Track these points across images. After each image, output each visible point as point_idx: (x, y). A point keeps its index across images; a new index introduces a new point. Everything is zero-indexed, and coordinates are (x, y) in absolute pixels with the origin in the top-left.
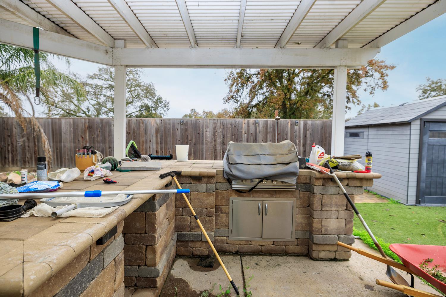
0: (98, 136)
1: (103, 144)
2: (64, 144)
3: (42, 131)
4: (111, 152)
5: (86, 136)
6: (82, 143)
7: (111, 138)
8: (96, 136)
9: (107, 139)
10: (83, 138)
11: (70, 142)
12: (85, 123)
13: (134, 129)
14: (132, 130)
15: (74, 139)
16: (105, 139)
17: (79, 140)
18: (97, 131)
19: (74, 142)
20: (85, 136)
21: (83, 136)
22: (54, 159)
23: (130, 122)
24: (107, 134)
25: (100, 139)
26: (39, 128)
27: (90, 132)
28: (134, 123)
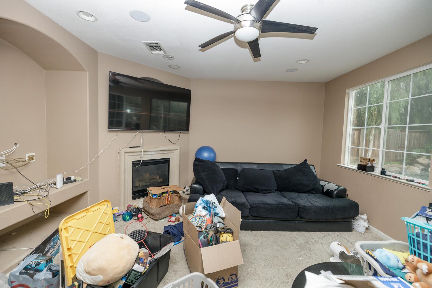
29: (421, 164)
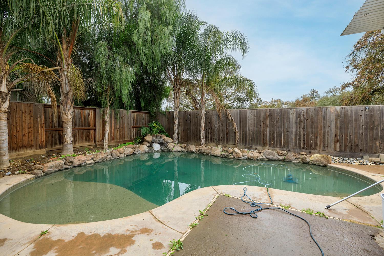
0: (277, 122)
1: (281, 128)
2: (248, 128)
5: (267, 123)
6: (263, 128)
8: (275, 122)
10: (264, 123)
11: (254, 127)
12: (266, 112)
13: (312, 116)
14: (310, 117)
15: (256, 125)
16: (283, 125)
17: (260, 126)
19: (257, 127)
24: (286, 121)
25: (279, 124)
27: (270, 119)
28: (313, 111)
29: (148, 142)
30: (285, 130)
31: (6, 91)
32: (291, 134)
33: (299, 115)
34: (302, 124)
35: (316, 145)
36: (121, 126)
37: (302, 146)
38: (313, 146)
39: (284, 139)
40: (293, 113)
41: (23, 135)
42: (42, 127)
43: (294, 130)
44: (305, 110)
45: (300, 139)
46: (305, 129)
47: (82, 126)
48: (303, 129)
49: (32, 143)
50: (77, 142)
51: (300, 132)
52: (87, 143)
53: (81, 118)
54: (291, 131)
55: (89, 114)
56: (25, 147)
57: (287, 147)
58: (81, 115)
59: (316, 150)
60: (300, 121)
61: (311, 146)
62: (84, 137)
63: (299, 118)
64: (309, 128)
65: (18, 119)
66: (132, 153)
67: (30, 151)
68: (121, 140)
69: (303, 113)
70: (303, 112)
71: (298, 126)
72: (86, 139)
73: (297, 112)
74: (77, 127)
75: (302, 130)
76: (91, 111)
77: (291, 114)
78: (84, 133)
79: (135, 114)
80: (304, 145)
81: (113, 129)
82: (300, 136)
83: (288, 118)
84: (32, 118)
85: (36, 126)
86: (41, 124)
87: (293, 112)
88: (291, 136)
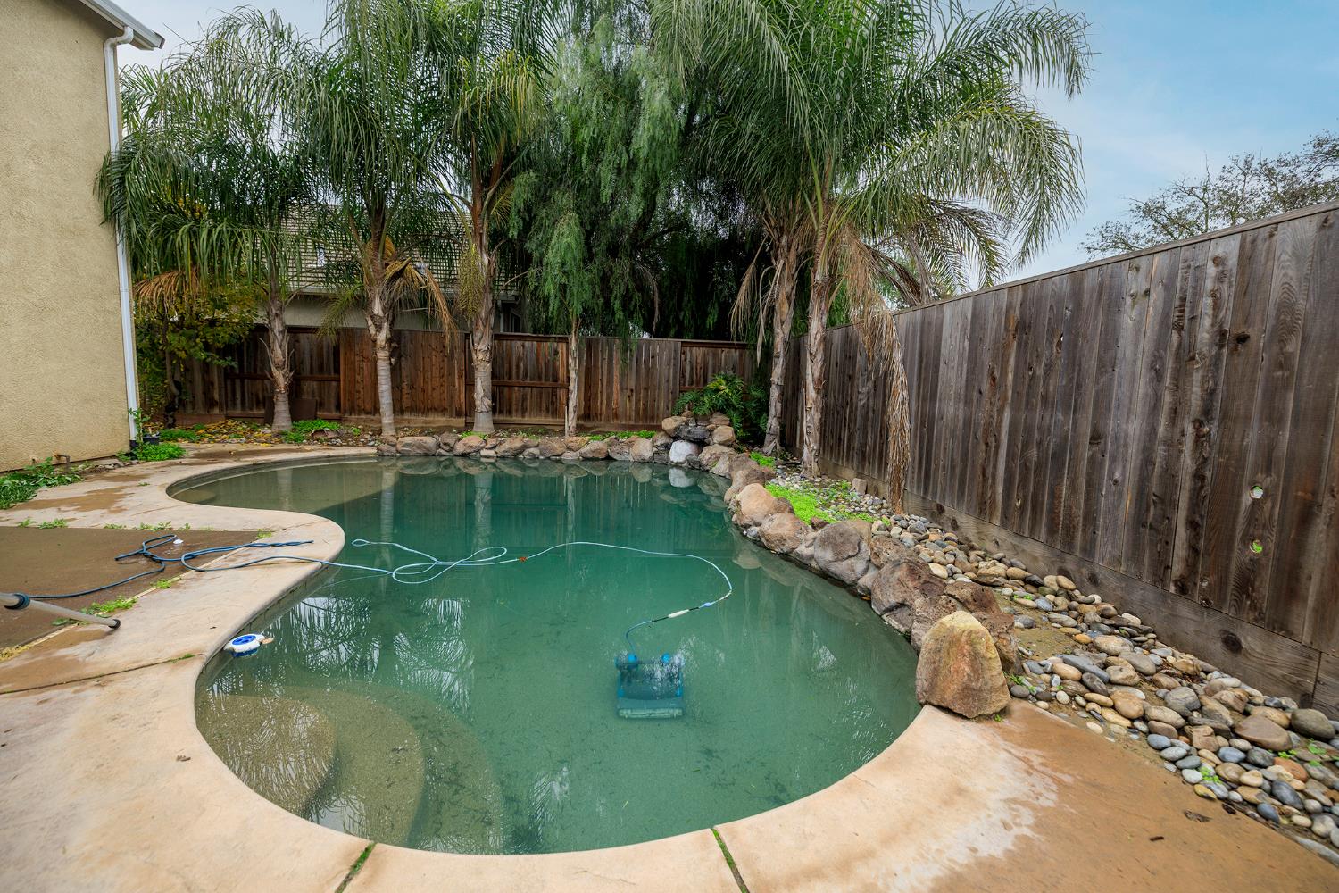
0: (1049, 367)
1: (1066, 414)
2: (940, 408)
3: (898, 356)
4: (1102, 463)
5: (1006, 373)
6: (988, 407)
7: (1111, 380)
8: (1040, 372)
9: (1090, 388)
10: (994, 379)
11: (957, 400)
12: (1010, 306)
13: (1286, 307)
14: (1272, 311)
15: (967, 386)
16: (1079, 386)
17: (980, 392)
18: (1051, 344)
19: (968, 402)
20: (1004, 373)
21: (997, 374)
22: (913, 460)
23: (1262, 247)
24: (1095, 355)
25: (1057, 383)
26: (891, 347)
27: (1023, 346)
28: (1297, 256)
30: (1086, 430)
31: (381, 314)
32: (1113, 460)
33: (1183, 300)
34: (1197, 377)
35: (1290, 589)
36: (643, 385)
37: (1177, 569)
38: (1265, 587)
39: (1073, 488)
40: (1147, 293)
41: (434, 389)
42: (460, 377)
43: (1134, 429)
44: (1233, 261)
45: (1167, 501)
46: (1211, 428)
47: (540, 378)
48: (1198, 424)
49: (446, 404)
50: (527, 414)
51: (1173, 445)
52: (550, 419)
53: (538, 359)
54: (1116, 438)
55: (556, 353)
56: (435, 409)
57: (1084, 550)
58: (538, 355)
59: (1289, 634)
60: (1185, 357)
61: (1245, 585)
62: (544, 405)
63: (1180, 329)
64: (1248, 418)
65: (426, 359)
66: (603, 456)
67: (440, 418)
68: (641, 423)
69: (1209, 285)
70: (1212, 270)
71: (1167, 398)
72: (547, 410)
73: (1169, 287)
74: (528, 381)
75: (1190, 429)
76: (560, 344)
77: (1129, 300)
78: (544, 396)
79: (698, 352)
80: (1191, 567)
81: (614, 390)
82: (1170, 477)
83: (1110, 337)
84: (446, 359)
85: (451, 373)
86: (460, 370)
87: (1145, 286)
88: (1111, 473)
